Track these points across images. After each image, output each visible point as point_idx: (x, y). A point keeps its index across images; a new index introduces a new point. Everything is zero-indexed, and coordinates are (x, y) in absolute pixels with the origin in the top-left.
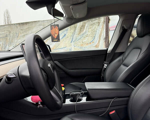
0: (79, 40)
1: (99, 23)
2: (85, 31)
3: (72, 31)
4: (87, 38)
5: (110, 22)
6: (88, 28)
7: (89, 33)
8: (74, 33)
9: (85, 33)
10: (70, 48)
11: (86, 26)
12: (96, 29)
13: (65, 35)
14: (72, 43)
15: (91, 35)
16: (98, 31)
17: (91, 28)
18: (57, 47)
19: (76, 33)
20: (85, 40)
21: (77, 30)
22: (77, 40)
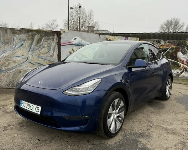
0: (36, 50)
1: (53, 39)
2: (42, 43)
3: (30, 42)
4: (44, 49)
5: (61, 39)
6: (44, 41)
7: (45, 46)
8: (31, 44)
9: (42, 45)
10: (27, 56)
11: (43, 39)
12: (51, 43)
13: (22, 44)
14: (30, 53)
15: (47, 47)
16: (52, 44)
17: (47, 42)
18: (13, 55)
19: (33, 44)
20: (43, 51)
21: (34, 42)
22: (35, 50)
